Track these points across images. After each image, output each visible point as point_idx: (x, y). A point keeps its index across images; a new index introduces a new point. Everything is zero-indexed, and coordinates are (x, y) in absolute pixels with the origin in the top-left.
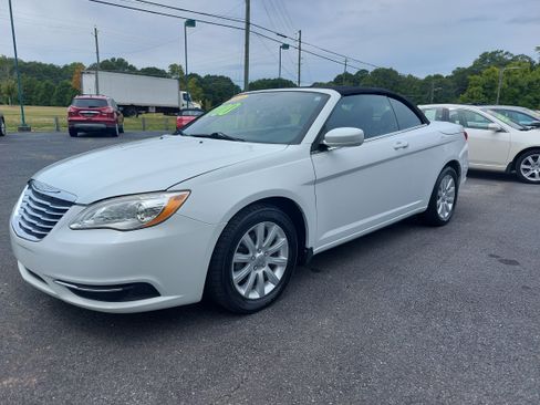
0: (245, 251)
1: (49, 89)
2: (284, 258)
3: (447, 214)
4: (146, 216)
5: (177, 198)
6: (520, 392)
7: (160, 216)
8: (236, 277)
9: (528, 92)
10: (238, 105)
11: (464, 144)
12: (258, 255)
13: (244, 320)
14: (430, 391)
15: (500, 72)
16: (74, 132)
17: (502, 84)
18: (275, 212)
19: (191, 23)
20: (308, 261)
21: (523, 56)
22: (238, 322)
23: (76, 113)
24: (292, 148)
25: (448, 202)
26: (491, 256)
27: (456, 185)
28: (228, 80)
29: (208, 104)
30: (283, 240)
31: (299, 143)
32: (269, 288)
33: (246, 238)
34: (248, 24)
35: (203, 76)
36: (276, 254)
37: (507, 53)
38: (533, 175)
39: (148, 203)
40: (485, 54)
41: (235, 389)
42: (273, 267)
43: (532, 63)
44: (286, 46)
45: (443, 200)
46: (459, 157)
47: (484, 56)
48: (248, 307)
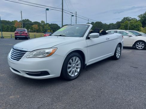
0: (70, 64)
1: (8, 27)
2: (79, 66)
3: (119, 57)
4: (46, 54)
5: (54, 50)
6: (142, 96)
7: (50, 54)
8: (69, 70)
9: (136, 27)
10: (65, 28)
11: (123, 39)
12: (73, 65)
13: (70, 82)
14: (120, 96)
15: (129, 22)
16: (16, 38)
17: (129, 25)
18: (77, 54)
19: (47, 9)
20: (85, 67)
21: (134, 18)
22: (69, 82)
23: (17, 33)
24: (81, 38)
25: (119, 54)
26: (131, 66)
27: (121, 49)
28: (57, 25)
29: (52, 31)
30: (79, 62)
31: (83, 37)
32: (76, 74)
33: (71, 60)
34: (63, 10)
35: (50, 24)
36: (78, 65)
37: (130, 18)
38: (139, 48)
39: (47, 51)
40: (125, 18)
41: (71, 97)
42: (77, 68)
43: (136, 20)
44: (73, 16)
45: (118, 53)
46: (121, 42)
47: (124, 18)
48: (71, 78)
